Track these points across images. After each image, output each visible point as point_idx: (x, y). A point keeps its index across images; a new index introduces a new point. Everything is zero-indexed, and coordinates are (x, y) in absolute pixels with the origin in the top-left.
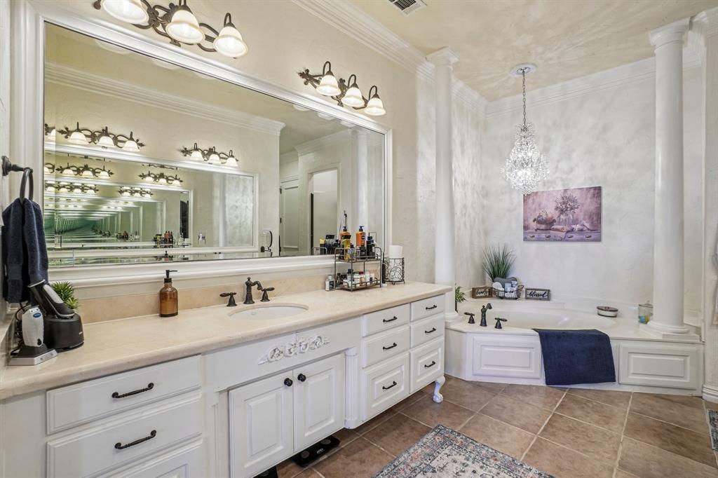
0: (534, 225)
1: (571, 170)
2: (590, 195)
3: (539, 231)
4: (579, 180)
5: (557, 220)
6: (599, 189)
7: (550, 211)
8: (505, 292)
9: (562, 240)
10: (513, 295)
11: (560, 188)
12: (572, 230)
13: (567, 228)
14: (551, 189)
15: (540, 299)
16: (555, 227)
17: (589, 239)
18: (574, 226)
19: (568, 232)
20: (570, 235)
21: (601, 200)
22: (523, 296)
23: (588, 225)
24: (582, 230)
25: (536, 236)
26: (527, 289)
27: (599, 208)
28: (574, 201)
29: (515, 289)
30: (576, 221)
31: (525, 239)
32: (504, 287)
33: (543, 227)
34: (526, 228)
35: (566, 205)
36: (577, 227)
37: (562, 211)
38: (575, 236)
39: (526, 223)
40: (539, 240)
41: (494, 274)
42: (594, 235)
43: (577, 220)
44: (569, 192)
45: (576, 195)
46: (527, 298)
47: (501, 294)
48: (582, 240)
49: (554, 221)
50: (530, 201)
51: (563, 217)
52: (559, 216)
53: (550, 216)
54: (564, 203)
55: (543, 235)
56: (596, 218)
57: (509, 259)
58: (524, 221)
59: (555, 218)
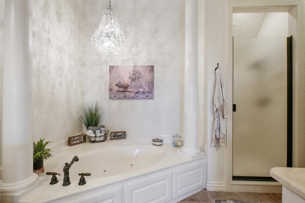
0: (116, 88)
1: (138, 54)
2: (148, 71)
3: (119, 93)
4: (143, 61)
5: (130, 85)
6: (152, 67)
7: (126, 80)
8: (96, 137)
9: (133, 98)
10: (102, 139)
11: (131, 64)
12: (138, 92)
13: (136, 91)
14: (127, 65)
15: (120, 139)
16: (129, 90)
17: (148, 98)
18: (139, 89)
19: (136, 93)
20: (137, 95)
21: (153, 74)
22: (109, 138)
23: (147, 89)
24: (144, 92)
25: (117, 95)
26: (111, 133)
27: (153, 79)
28: (140, 74)
29: (103, 134)
30: (140, 87)
31: (110, 98)
32: (95, 133)
33: (122, 89)
34: (111, 90)
35: (135, 76)
36: (141, 90)
37: (133, 80)
38: (141, 96)
39: (111, 87)
40: (119, 98)
41: (88, 124)
42: (150, 95)
43: (141, 85)
44: (137, 68)
45: (141, 70)
46: (111, 139)
47: (93, 139)
48: (144, 98)
49: (128, 86)
50: (114, 72)
51: (133, 83)
52: (131, 83)
53: (126, 82)
54: (134, 74)
55: (122, 95)
56: (151, 84)
57: (100, 112)
58: (110, 85)
59: (129, 84)
